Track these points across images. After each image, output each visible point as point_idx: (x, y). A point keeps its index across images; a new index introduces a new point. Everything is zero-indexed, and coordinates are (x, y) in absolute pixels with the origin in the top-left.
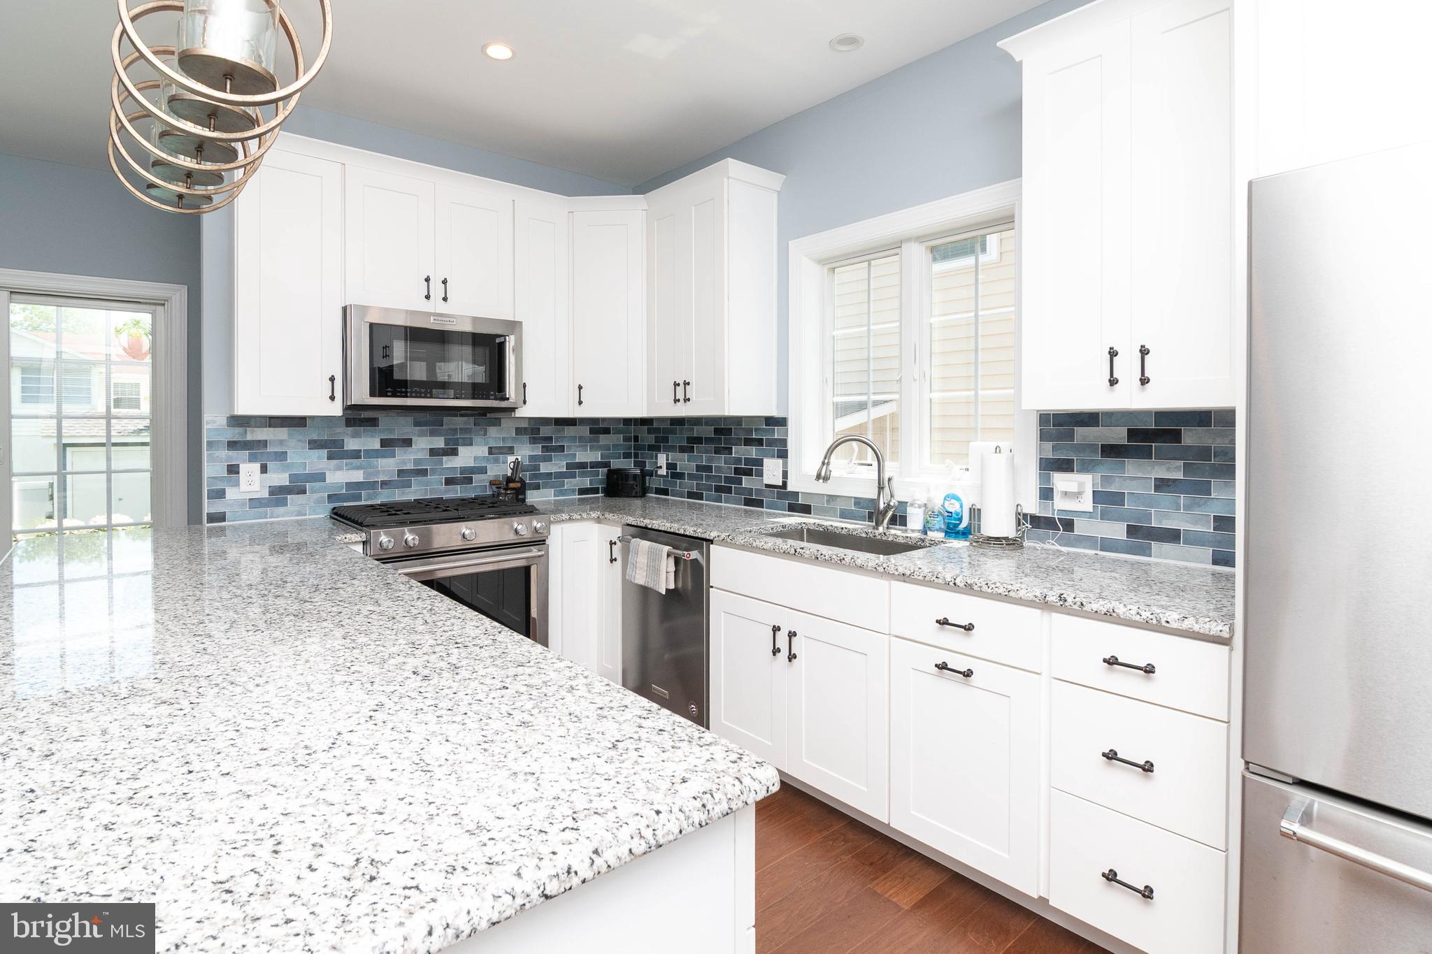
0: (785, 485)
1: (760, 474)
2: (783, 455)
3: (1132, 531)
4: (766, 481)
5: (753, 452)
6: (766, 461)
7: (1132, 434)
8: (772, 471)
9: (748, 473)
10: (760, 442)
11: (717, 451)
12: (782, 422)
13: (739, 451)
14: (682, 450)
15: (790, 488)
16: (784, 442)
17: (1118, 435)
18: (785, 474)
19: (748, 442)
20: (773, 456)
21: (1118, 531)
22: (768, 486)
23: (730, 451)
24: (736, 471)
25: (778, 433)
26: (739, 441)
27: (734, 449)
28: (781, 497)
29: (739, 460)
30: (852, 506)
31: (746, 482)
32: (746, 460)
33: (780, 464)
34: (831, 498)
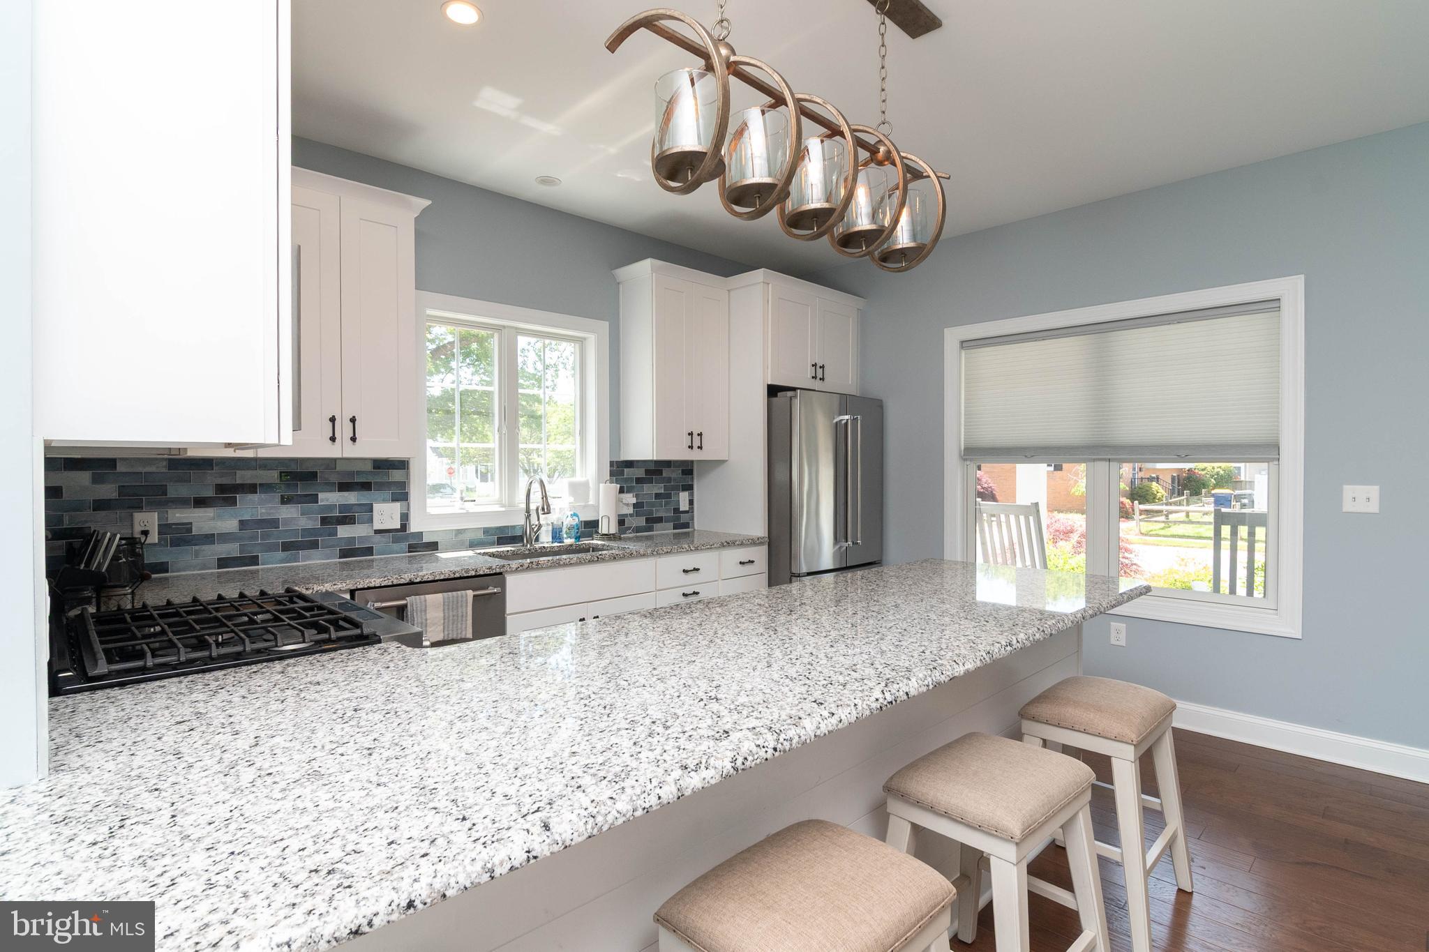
0: (404, 527)
1: (371, 520)
2: (401, 494)
3: (647, 520)
4: (377, 526)
5: (351, 498)
6: (376, 507)
7: (647, 472)
8: (386, 514)
9: (350, 520)
10: (366, 486)
12: (402, 465)
13: (330, 498)
15: (414, 527)
16: (404, 484)
17: (640, 473)
18: (405, 517)
19: (343, 487)
20: (384, 501)
21: (642, 521)
22: (378, 532)
23: (314, 499)
24: (324, 521)
25: (396, 475)
26: (329, 486)
27: (321, 496)
28: (396, 541)
29: (331, 507)
30: (481, 536)
31: (344, 532)
32: (344, 507)
33: (396, 507)
34: (459, 532)
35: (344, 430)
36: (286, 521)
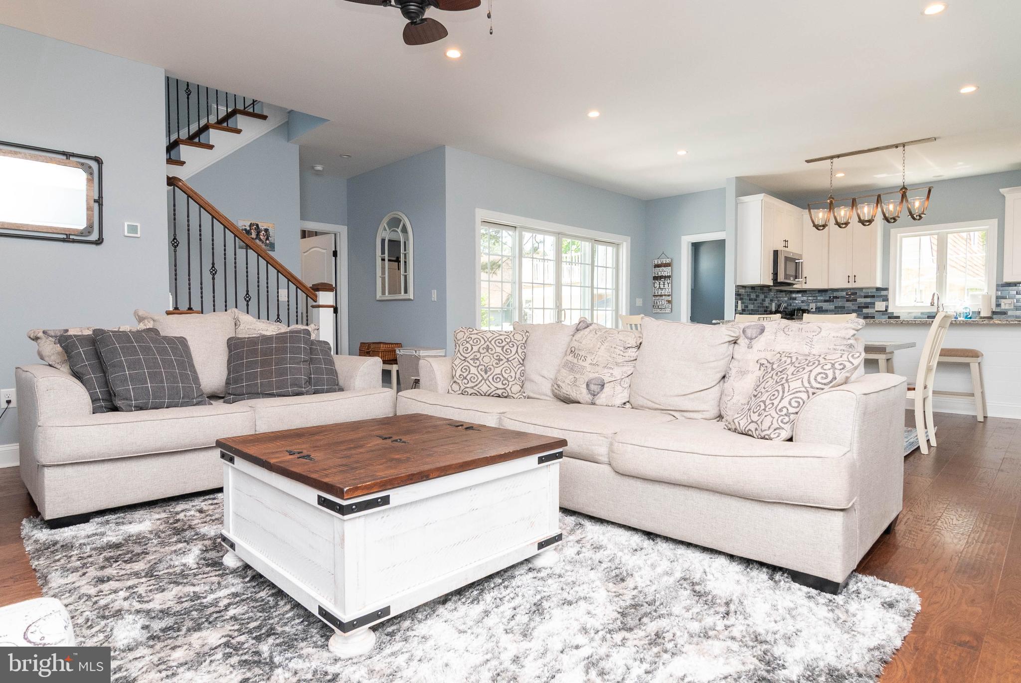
0: (886, 310)
1: (874, 308)
2: (886, 299)
4: (876, 309)
5: (868, 300)
6: (876, 303)
8: (880, 306)
9: (867, 307)
10: (873, 297)
11: (848, 301)
12: (886, 289)
13: (861, 300)
14: (825, 301)
15: (890, 310)
16: (887, 296)
18: (887, 307)
19: (866, 297)
20: (880, 301)
22: (878, 311)
23: (856, 300)
24: (859, 307)
25: (884, 293)
26: (861, 297)
27: (858, 299)
28: (885, 315)
29: (861, 303)
30: (919, 315)
31: (865, 311)
32: (865, 303)
33: (884, 303)
34: (910, 313)
35: (852, 279)
36: (848, 307)
